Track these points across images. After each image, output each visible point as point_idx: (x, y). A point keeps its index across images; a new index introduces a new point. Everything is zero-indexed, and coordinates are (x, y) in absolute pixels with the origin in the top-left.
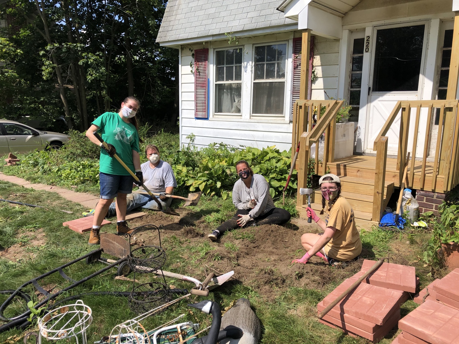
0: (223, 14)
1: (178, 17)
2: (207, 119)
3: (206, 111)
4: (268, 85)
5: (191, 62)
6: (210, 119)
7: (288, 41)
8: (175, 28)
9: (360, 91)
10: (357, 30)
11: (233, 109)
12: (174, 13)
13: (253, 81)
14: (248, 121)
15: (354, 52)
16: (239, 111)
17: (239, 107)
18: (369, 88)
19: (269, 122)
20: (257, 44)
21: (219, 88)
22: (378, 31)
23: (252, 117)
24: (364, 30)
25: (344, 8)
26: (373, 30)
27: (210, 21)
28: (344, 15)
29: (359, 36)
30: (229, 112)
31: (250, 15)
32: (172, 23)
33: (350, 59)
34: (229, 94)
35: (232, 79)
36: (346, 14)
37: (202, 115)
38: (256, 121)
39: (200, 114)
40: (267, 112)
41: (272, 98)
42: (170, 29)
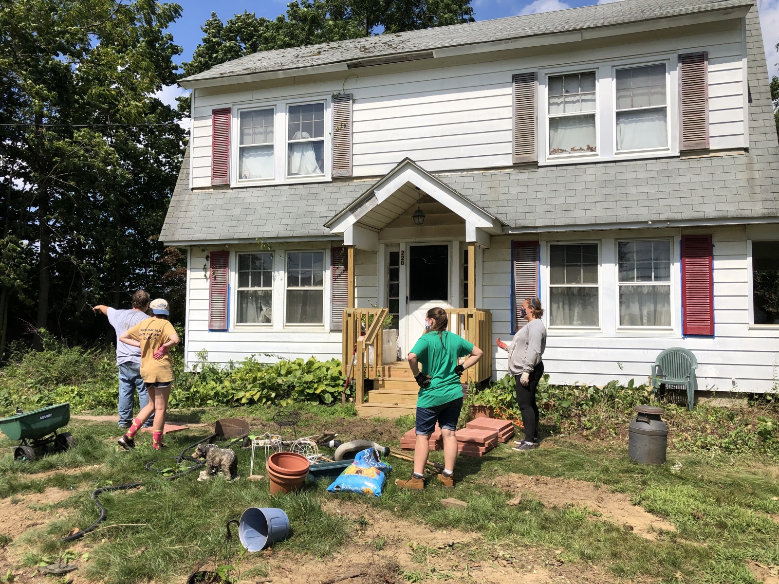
0: (250, 218)
1: (189, 214)
2: (226, 331)
3: (226, 321)
4: (302, 293)
5: (205, 265)
6: (230, 330)
7: (325, 249)
8: (185, 226)
9: (398, 300)
10: (392, 245)
11: (260, 319)
12: (183, 209)
13: (286, 288)
14: (280, 331)
15: (391, 264)
16: (268, 320)
17: (268, 316)
18: (407, 298)
19: (307, 331)
20: (290, 250)
21: (242, 295)
22: (411, 248)
23: (285, 327)
24: (399, 245)
25: (381, 225)
26: (406, 246)
27: (235, 223)
28: (379, 231)
29: (394, 250)
30: (255, 322)
31: (283, 222)
32: (180, 221)
33: (387, 270)
34: (254, 303)
35: (259, 286)
36: (381, 229)
37: (219, 326)
38: (290, 331)
39: (216, 326)
40: (302, 321)
41: (308, 307)
42: (179, 227)
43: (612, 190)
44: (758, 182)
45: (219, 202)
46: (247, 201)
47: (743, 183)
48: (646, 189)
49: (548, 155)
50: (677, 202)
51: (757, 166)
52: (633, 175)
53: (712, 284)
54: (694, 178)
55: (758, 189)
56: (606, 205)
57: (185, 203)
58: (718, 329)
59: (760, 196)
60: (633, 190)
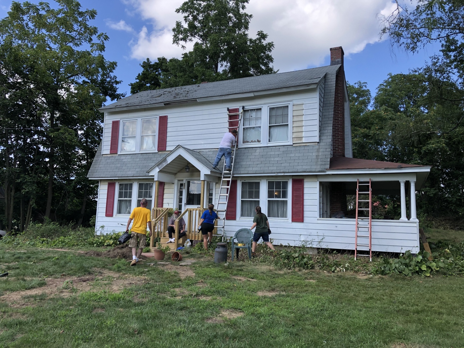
0: (124, 168)
1: (100, 166)
6: (113, 216)
8: (98, 171)
9: (182, 205)
10: (180, 180)
11: (127, 212)
12: (98, 164)
13: (137, 199)
15: (180, 189)
18: (185, 203)
20: (140, 182)
21: (120, 202)
22: (188, 181)
24: (183, 180)
25: (175, 172)
26: (186, 181)
27: (117, 170)
28: (174, 174)
29: (181, 182)
30: (125, 213)
31: (137, 170)
32: (96, 169)
33: (179, 191)
34: (125, 205)
35: (127, 198)
36: (176, 174)
42: (95, 171)
43: (264, 159)
44: (320, 157)
45: (113, 161)
46: (123, 161)
47: (314, 157)
48: (277, 159)
49: (242, 144)
50: (288, 165)
51: (321, 150)
52: (273, 153)
53: (303, 200)
54: (297, 155)
55: (319, 160)
56: (261, 165)
57: (99, 161)
58: (305, 219)
59: (320, 163)
60: (273, 159)
